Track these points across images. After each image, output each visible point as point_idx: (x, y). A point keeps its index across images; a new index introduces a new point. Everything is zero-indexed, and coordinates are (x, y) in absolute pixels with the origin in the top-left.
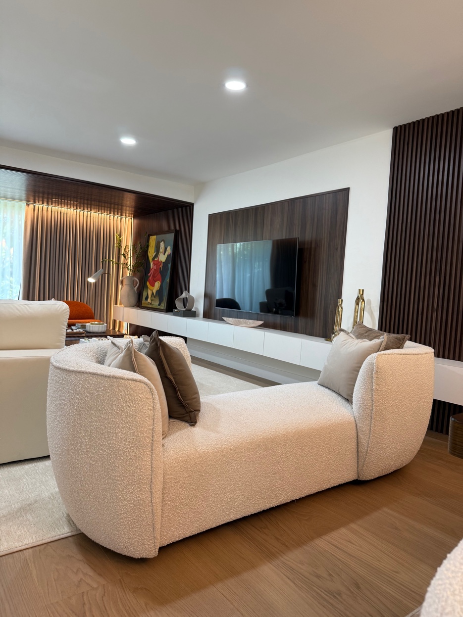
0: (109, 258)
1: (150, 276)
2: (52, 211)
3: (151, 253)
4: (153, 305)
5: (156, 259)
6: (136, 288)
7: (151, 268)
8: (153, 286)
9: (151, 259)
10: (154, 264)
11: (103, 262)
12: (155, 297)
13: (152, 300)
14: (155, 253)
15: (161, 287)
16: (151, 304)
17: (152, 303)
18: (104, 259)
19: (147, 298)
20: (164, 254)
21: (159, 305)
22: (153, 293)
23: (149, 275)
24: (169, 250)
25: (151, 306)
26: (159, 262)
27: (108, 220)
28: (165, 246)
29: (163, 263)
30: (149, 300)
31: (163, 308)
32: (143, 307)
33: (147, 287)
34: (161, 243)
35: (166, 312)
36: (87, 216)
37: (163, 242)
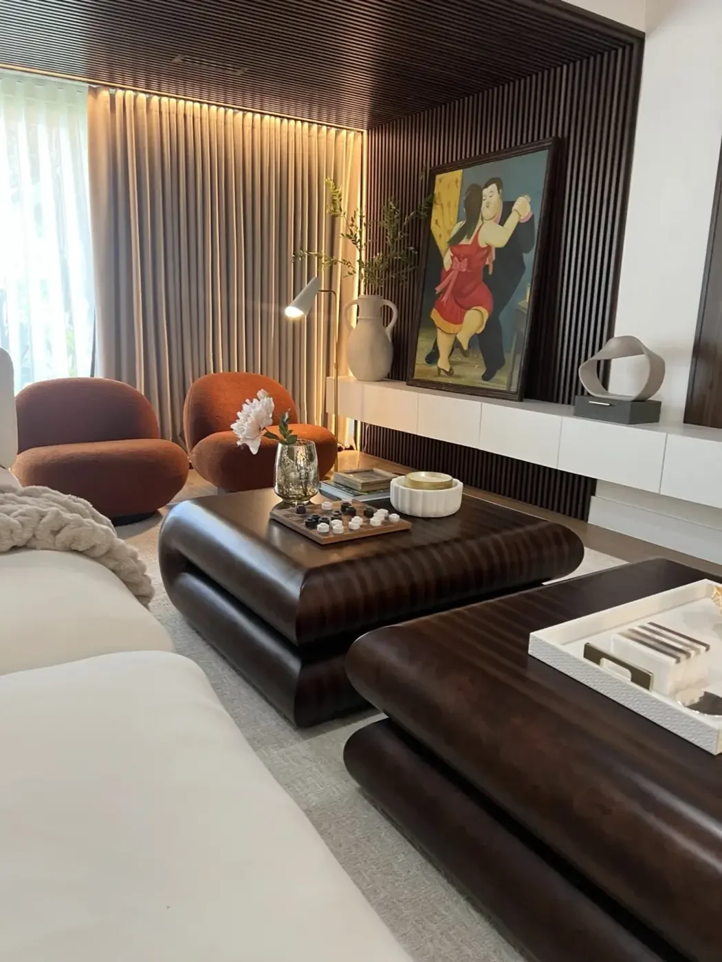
0: (310, 249)
1: (443, 292)
2: (160, 113)
3: (444, 224)
4: (458, 377)
5: (464, 242)
6: (388, 330)
7: (447, 266)
8: (458, 320)
9: (442, 243)
10: (455, 255)
11: (295, 258)
12: (465, 354)
13: (452, 363)
14: (462, 223)
15: (492, 325)
16: (450, 373)
17: (456, 373)
18: (299, 252)
19: (433, 357)
20: (502, 223)
21: (486, 377)
22: (456, 345)
23: (438, 289)
24: (524, 208)
25: (450, 381)
26: (480, 249)
27: (306, 137)
28: (502, 197)
29: (498, 250)
30: (443, 363)
31: (503, 387)
32: (418, 380)
33: (432, 326)
34: (485, 192)
35: (521, 400)
36: (253, 127)
37: (493, 187)
